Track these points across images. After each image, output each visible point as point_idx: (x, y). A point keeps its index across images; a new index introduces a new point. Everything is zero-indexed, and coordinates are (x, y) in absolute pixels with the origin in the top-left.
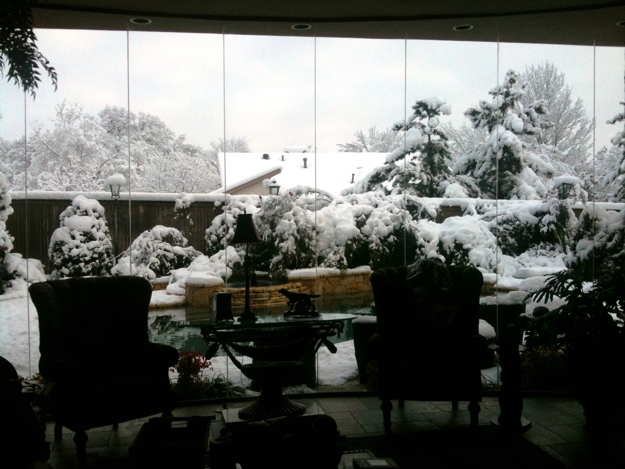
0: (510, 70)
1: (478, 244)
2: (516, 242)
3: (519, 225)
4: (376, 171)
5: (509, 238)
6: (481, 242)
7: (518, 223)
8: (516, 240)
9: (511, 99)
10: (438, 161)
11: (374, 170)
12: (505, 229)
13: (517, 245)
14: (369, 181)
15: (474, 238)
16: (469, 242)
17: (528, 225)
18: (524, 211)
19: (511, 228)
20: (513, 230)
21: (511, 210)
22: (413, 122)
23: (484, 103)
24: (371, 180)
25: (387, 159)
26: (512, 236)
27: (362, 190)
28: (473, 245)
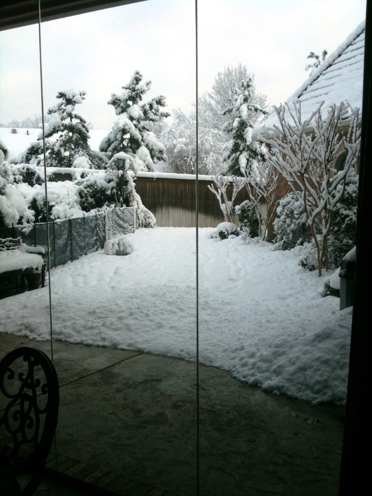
0: (136, 71)
1: (61, 203)
2: (94, 201)
3: (96, 189)
4: (32, 145)
5: (89, 198)
6: (63, 201)
7: (95, 187)
8: (95, 200)
9: (136, 94)
10: (76, 139)
11: (31, 144)
12: (88, 191)
13: (95, 203)
14: (28, 153)
15: (58, 197)
16: (54, 201)
17: (103, 189)
18: (100, 179)
19: (91, 191)
20: (92, 193)
21: (94, 178)
22: (61, 108)
23: (114, 95)
24: (29, 152)
25: (39, 136)
26: (92, 197)
27: (22, 160)
28: (57, 203)
